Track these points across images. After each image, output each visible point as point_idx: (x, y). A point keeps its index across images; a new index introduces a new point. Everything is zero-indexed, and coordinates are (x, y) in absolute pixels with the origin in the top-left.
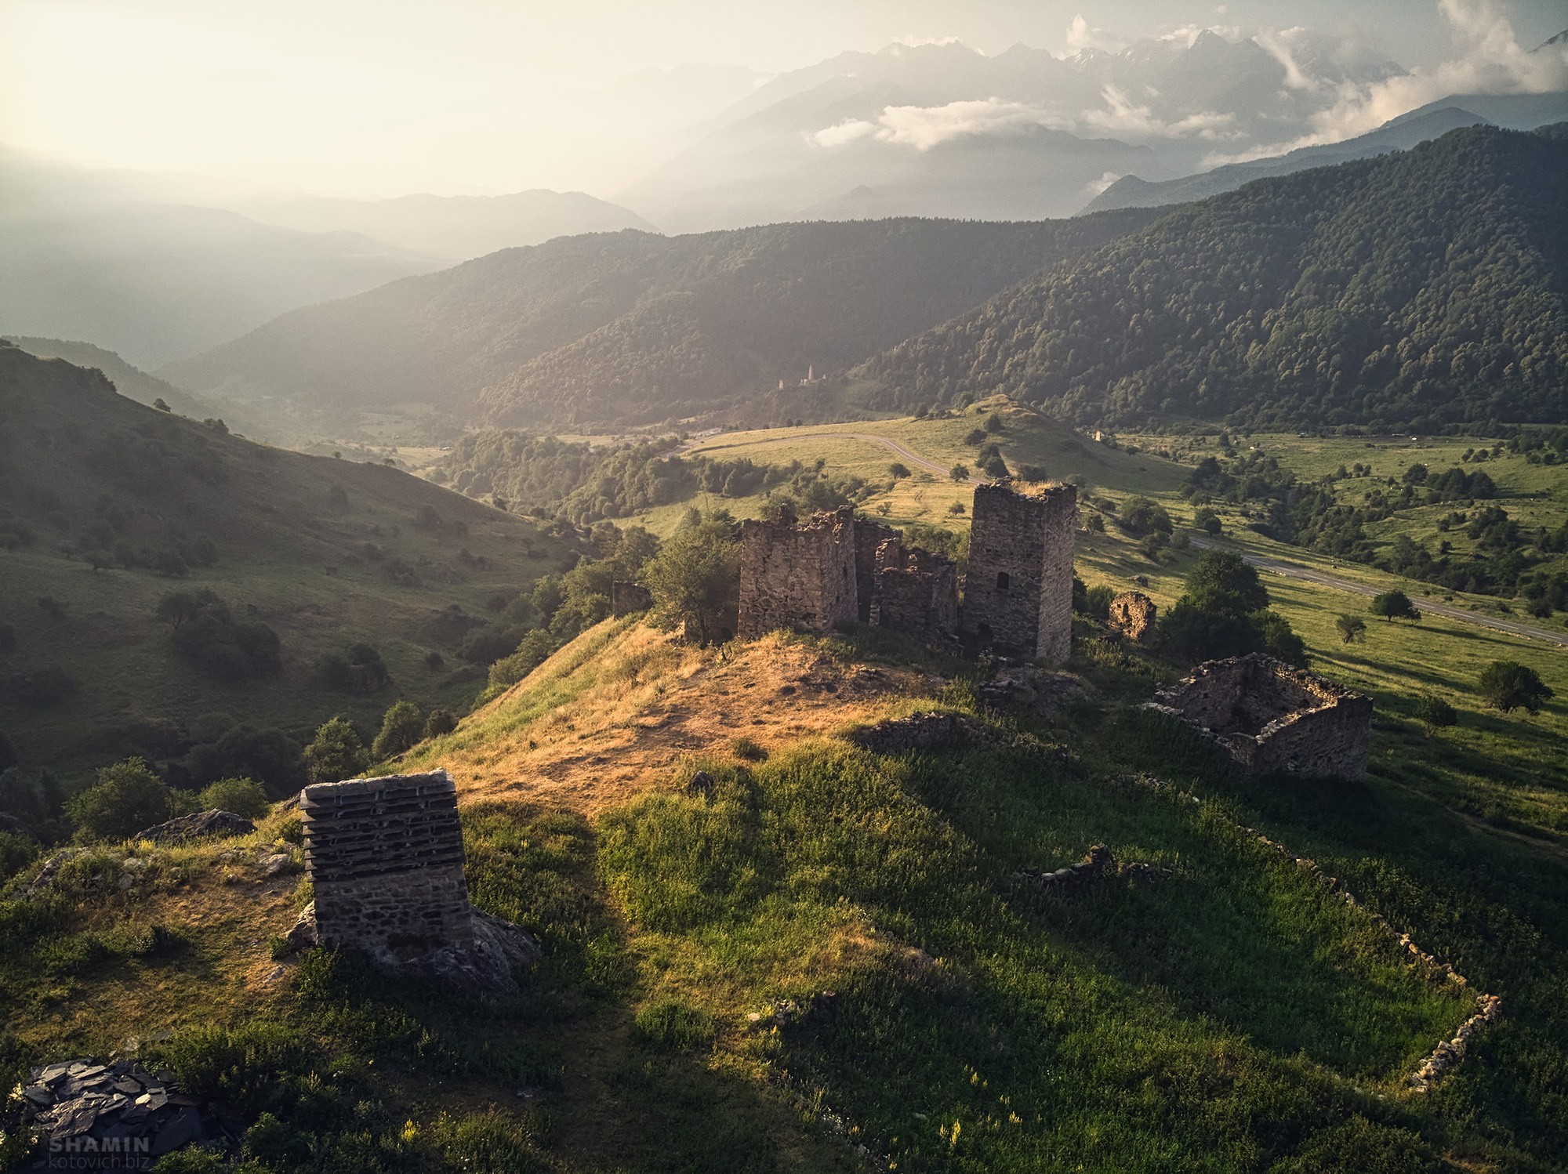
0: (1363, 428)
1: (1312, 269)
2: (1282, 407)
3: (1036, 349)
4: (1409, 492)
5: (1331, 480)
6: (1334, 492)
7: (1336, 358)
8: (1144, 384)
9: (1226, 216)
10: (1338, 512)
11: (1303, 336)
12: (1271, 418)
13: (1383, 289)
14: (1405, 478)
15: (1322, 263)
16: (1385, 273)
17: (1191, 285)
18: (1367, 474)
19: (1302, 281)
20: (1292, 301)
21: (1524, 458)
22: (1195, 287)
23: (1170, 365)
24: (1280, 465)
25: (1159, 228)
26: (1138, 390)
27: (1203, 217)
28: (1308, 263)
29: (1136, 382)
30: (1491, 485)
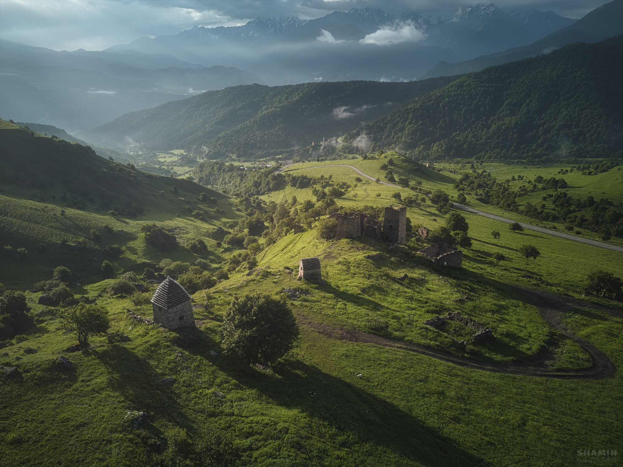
0: (524, 161)
1: (508, 101)
2: (494, 153)
3: (406, 132)
4: (535, 186)
5: (508, 181)
6: (509, 186)
7: (516, 135)
8: (445, 145)
9: (476, 81)
10: (509, 194)
11: (504, 127)
12: (490, 157)
13: (535, 109)
14: (535, 180)
15: (512, 99)
16: (536, 102)
17: (463, 108)
18: (522, 179)
19: (504, 106)
20: (500, 113)
21: (581, 173)
22: (464, 109)
23: (454, 137)
24: (492, 176)
25: (452, 86)
26: (442, 147)
27: (468, 82)
28: (507, 99)
29: (442, 144)
30: (565, 183)
